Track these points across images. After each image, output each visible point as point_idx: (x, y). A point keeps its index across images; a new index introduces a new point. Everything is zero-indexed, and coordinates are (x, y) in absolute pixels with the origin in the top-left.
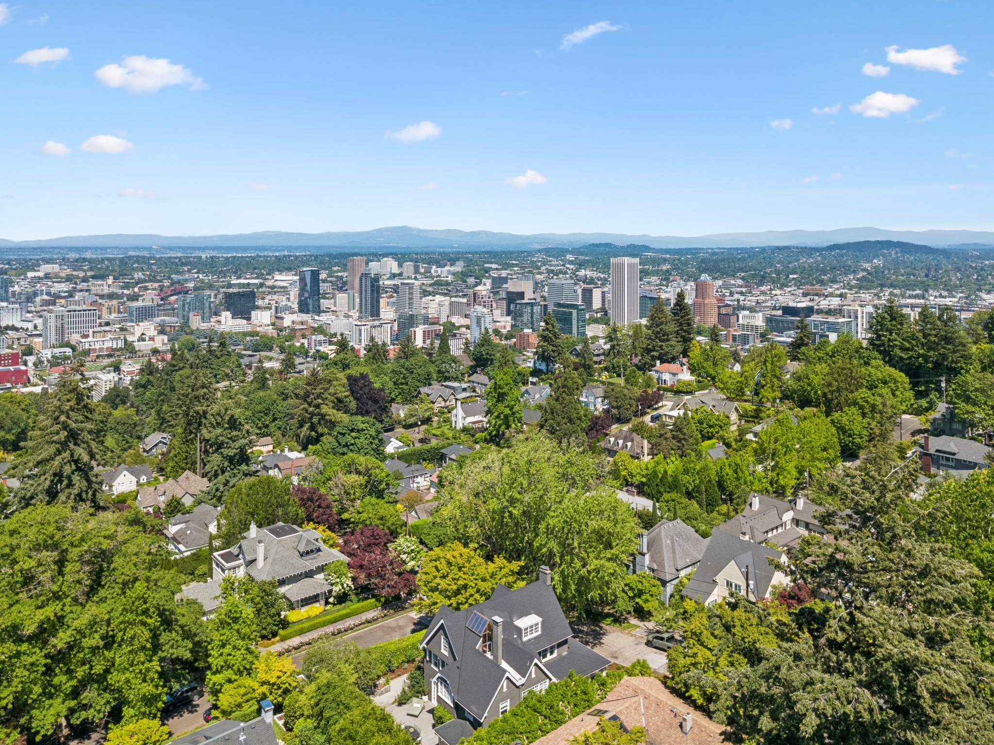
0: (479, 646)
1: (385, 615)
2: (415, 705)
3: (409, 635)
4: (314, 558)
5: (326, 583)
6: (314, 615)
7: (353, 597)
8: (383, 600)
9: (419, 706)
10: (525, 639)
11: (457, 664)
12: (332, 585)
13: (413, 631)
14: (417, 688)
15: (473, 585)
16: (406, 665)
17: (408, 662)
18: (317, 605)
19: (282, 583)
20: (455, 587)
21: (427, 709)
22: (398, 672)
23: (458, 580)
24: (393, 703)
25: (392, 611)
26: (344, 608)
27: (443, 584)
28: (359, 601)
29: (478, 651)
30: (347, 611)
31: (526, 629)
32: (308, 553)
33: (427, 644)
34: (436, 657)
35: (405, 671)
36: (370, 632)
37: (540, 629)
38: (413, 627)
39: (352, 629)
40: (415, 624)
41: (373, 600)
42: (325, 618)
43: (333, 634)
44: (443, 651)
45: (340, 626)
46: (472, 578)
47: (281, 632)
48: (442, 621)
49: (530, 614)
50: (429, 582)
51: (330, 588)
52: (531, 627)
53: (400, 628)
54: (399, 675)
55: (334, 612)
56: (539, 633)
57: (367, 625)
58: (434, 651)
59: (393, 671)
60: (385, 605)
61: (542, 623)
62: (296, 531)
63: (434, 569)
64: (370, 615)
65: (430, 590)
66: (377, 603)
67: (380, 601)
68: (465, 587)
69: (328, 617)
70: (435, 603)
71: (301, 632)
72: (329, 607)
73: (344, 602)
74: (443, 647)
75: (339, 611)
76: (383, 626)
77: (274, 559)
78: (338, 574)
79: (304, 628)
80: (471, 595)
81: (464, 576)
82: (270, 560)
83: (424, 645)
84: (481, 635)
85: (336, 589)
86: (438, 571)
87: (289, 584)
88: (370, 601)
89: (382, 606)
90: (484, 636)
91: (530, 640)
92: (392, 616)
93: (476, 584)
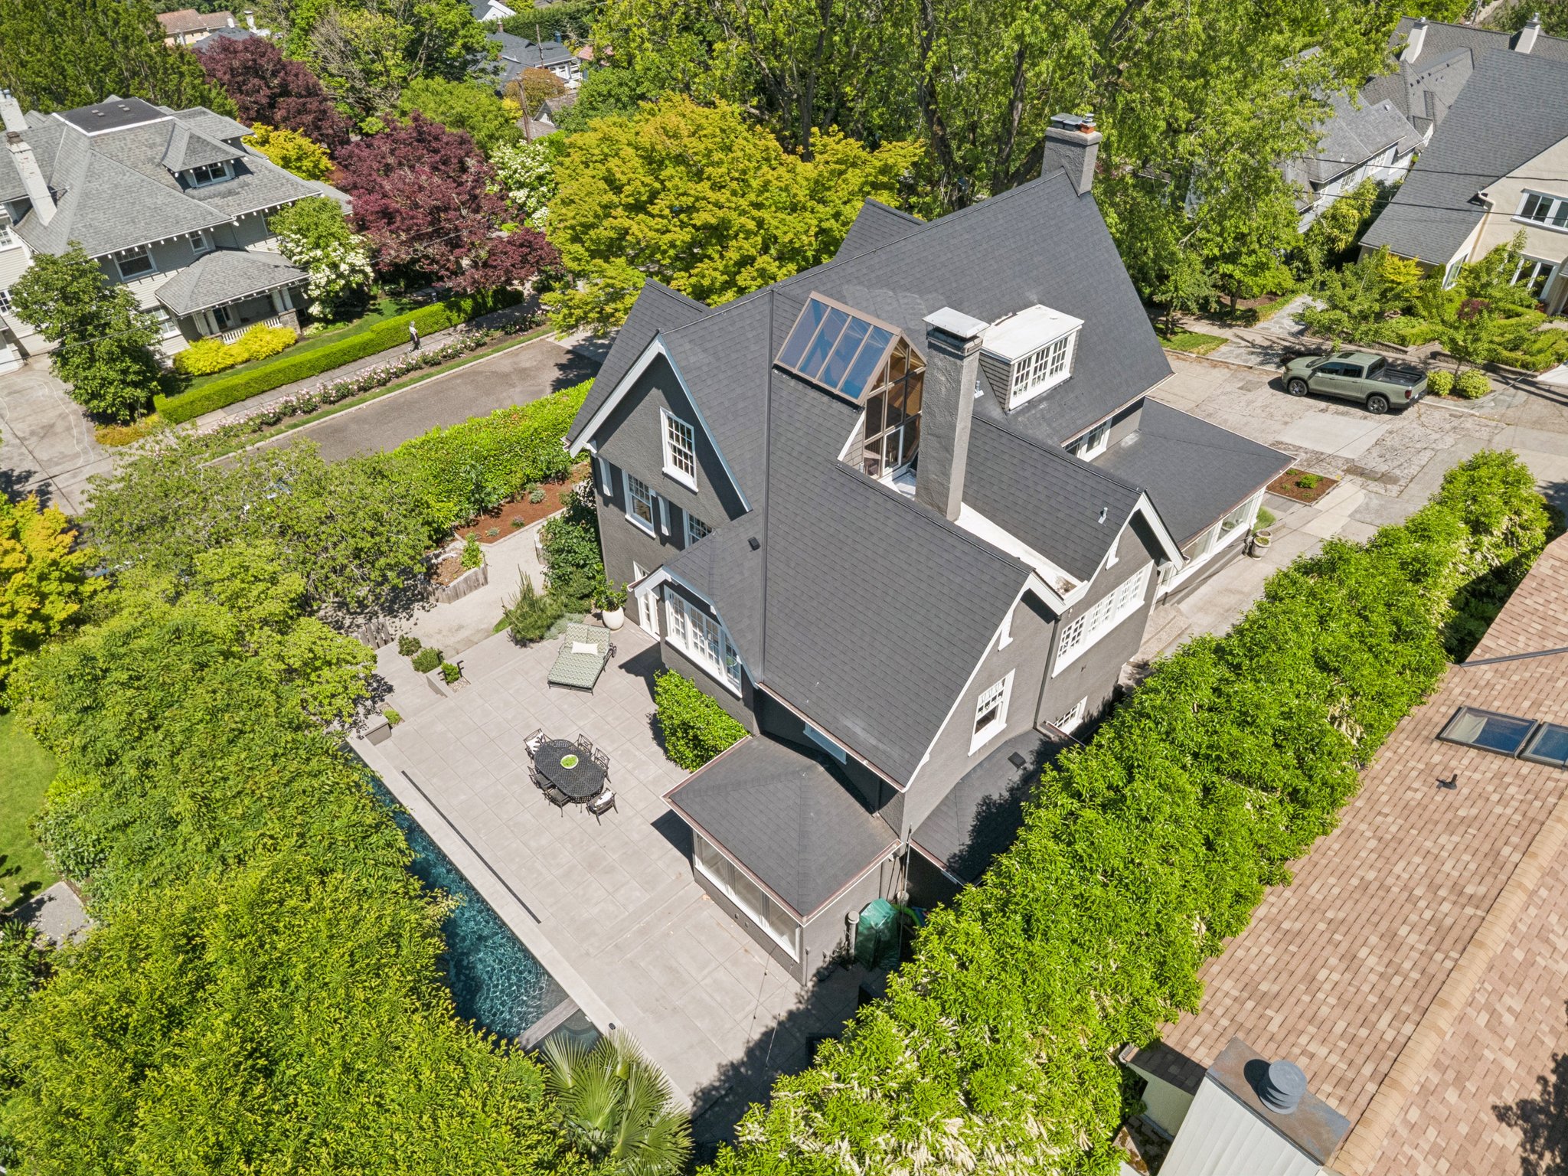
0: (852, 448)
1: (479, 345)
2: (578, 647)
3: (548, 395)
4: (230, 193)
5: (283, 261)
6: (266, 350)
7: (384, 302)
8: (467, 304)
9: (592, 648)
10: (1015, 402)
11: (747, 528)
12: (305, 267)
13: (559, 385)
14: (579, 582)
15: (751, 225)
16: (540, 490)
17: (545, 479)
18: (275, 325)
19: (136, 264)
20: (683, 236)
21: (623, 657)
22: (510, 514)
23: (690, 210)
24: (498, 628)
25: (498, 334)
26: (360, 329)
27: (640, 228)
28: (400, 311)
29: (845, 470)
30: (366, 336)
31: (1025, 363)
32: (203, 175)
33: (599, 438)
34: (640, 487)
35: (539, 509)
36: (440, 389)
37: (1068, 360)
38: (557, 374)
39: (383, 383)
40: (561, 367)
41: (438, 306)
42: (298, 358)
43: (326, 400)
44: (670, 468)
45: (349, 376)
46: (744, 203)
47: (160, 401)
48: (657, 348)
49: (1031, 304)
50: (587, 227)
51: (296, 276)
52: (1042, 354)
53: (523, 373)
54: (519, 525)
55: (330, 340)
56: (1065, 374)
57: (427, 370)
58: (631, 465)
59: (496, 512)
60: (478, 317)
61: (1082, 335)
62: (158, 114)
63: (602, 185)
64: (432, 346)
65: (594, 254)
66: (454, 316)
67: (460, 310)
68: (719, 233)
69: (309, 355)
70: (616, 295)
71: (229, 399)
72: (312, 330)
73: (360, 316)
74: (668, 454)
75: (343, 336)
76: (475, 373)
77: (86, 195)
78: (313, 235)
79: (234, 388)
80: (746, 261)
81: (713, 196)
82: (70, 200)
83: (583, 442)
84: (861, 400)
85: (320, 277)
86: (618, 190)
87: (163, 270)
88: (427, 309)
89: (468, 321)
90: (874, 404)
91: (1032, 404)
92: (497, 345)
93: (760, 223)
